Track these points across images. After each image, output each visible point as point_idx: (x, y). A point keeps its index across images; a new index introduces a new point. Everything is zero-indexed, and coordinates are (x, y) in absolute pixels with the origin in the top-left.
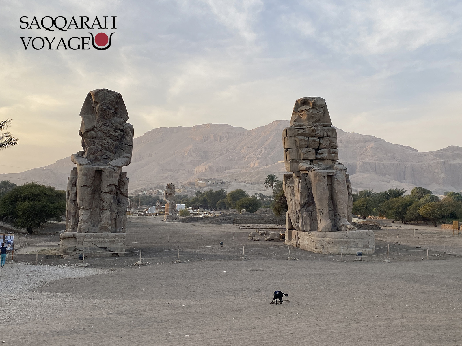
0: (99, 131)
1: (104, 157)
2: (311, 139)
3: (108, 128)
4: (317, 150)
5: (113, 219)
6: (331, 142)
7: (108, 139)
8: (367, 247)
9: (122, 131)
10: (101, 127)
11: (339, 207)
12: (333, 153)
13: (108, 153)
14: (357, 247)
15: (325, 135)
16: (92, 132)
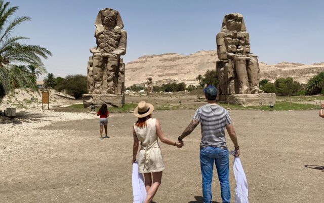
0: (106, 34)
1: (109, 50)
2: (234, 40)
3: (111, 32)
4: (237, 46)
6: (246, 41)
7: (112, 39)
8: (271, 102)
9: (120, 34)
10: (107, 32)
11: (253, 79)
12: (247, 47)
13: (112, 47)
14: (265, 103)
15: (243, 37)
16: (102, 35)
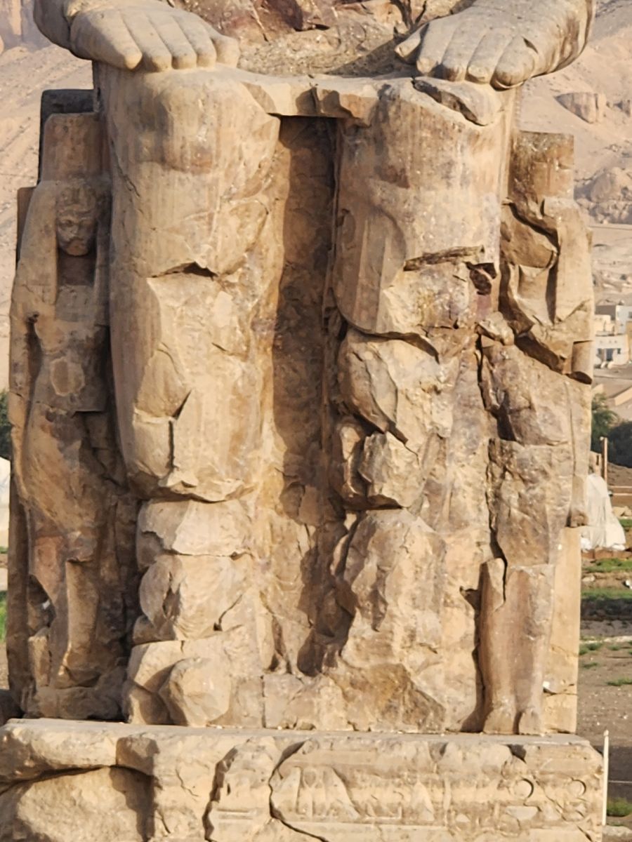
5: (456, 596)
